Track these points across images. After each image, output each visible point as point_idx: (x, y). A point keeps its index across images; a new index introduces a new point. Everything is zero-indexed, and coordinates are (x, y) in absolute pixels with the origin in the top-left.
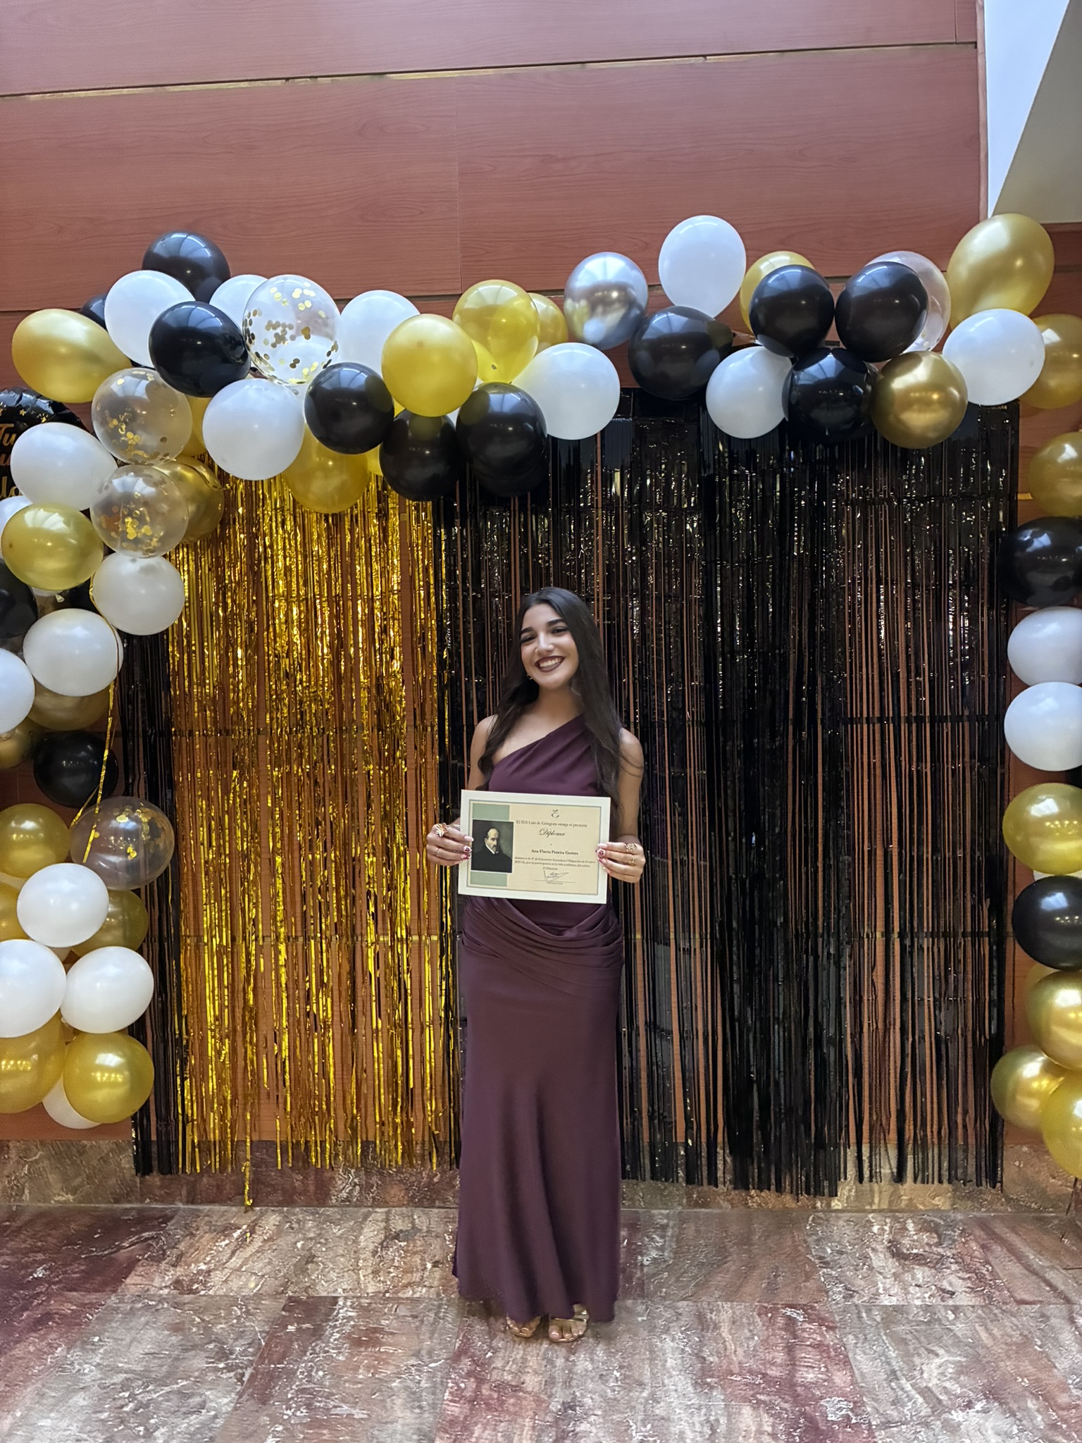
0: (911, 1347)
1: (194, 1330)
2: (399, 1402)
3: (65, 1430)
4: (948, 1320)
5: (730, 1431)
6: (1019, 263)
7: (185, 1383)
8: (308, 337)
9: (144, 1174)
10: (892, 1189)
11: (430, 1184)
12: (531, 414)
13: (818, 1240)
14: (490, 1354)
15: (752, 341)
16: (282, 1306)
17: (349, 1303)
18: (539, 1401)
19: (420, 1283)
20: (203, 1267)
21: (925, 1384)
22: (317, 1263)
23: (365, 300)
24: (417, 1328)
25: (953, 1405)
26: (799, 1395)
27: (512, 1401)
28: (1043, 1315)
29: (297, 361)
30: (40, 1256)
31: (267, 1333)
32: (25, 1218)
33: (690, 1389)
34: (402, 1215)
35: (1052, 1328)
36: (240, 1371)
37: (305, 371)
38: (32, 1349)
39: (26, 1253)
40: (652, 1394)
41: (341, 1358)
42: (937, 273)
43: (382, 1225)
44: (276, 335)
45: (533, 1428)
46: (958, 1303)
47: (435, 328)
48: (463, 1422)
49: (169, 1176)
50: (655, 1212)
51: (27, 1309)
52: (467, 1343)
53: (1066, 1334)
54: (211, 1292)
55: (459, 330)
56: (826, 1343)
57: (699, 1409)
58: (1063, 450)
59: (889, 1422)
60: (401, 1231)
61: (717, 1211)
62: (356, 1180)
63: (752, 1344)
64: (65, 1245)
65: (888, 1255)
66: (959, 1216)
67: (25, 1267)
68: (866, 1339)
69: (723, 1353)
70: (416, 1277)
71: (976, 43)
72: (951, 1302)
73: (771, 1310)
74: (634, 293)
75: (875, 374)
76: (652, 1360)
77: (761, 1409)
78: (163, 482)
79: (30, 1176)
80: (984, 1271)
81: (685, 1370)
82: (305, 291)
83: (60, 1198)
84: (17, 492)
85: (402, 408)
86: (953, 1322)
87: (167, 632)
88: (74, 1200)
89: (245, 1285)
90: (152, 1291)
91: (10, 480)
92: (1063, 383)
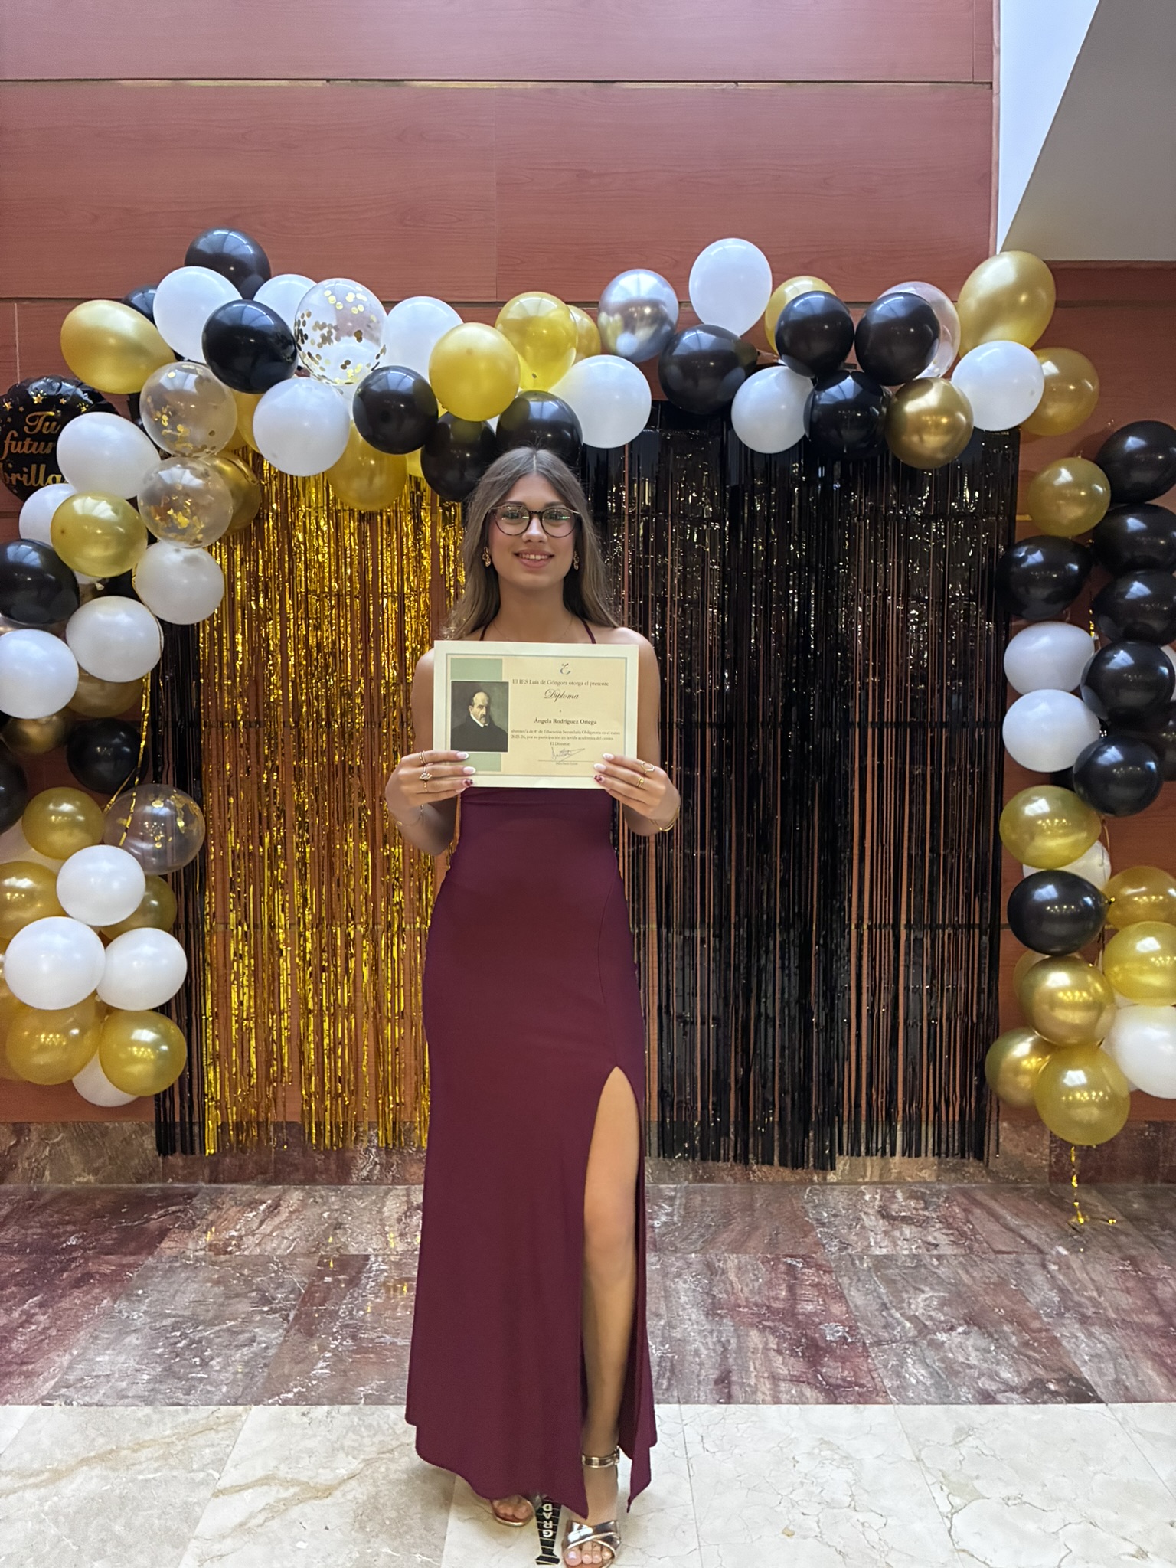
0: (900, 1286)
1: (235, 1282)
3: (123, 1363)
4: (932, 1265)
5: (740, 1349)
6: (1023, 298)
7: (232, 1323)
8: (360, 340)
9: (166, 1155)
10: (884, 1162)
12: (569, 422)
13: (816, 1206)
15: (777, 361)
16: (317, 1262)
17: (380, 1259)
20: (234, 1233)
21: (912, 1313)
22: (345, 1229)
23: (409, 306)
25: (938, 1328)
26: (799, 1322)
28: (1018, 1262)
29: (348, 362)
30: (70, 1228)
31: (306, 1283)
32: (47, 1197)
33: (703, 1317)
35: (1027, 1272)
36: (284, 1312)
37: (355, 372)
38: (77, 1301)
39: (56, 1226)
40: (670, 1325)
41: (378, 1300)
42: (948, 303)
43: (405, 1199)
44: (323, 335)
46: (941, 1253)
47: (481, 336)
49: (191, 1156)
50: (662, 1186)
51: (66, 1271)
53: (1039, 1276)
54: (246, 1253)
55: (503, 338)
56: (823, 1283)
57: (711, 1332)
58: (1059, 474)
59: (881, 1341)
61: (721, 1186)
62: (377, 1160)
63: (756, 1285)
64: (95, 1218)
65: (879, 1217)
66: (943, 1187)
67: (58, 1236)
68: (859, 1280)
69: (731, 1291)
71: (991, 83)
72: (935, 1252)
73: (773, 1259)
74: (666, 310)
75: (889, 398)
77: (767, 1333)
78: (207, 474)
79: (51, 1158)
80: (966, 1229)
81: (695, 1305)
82: (358, 296)
83: (81, 1179)
84: (63, 480)
85: (446, 411)
86: (937, 1267)
87: (198, 624)
88: (96, 1180)
89: (278, 1246)
90: (188, 1253)
91: (50, 468)
92: (1058, 411)
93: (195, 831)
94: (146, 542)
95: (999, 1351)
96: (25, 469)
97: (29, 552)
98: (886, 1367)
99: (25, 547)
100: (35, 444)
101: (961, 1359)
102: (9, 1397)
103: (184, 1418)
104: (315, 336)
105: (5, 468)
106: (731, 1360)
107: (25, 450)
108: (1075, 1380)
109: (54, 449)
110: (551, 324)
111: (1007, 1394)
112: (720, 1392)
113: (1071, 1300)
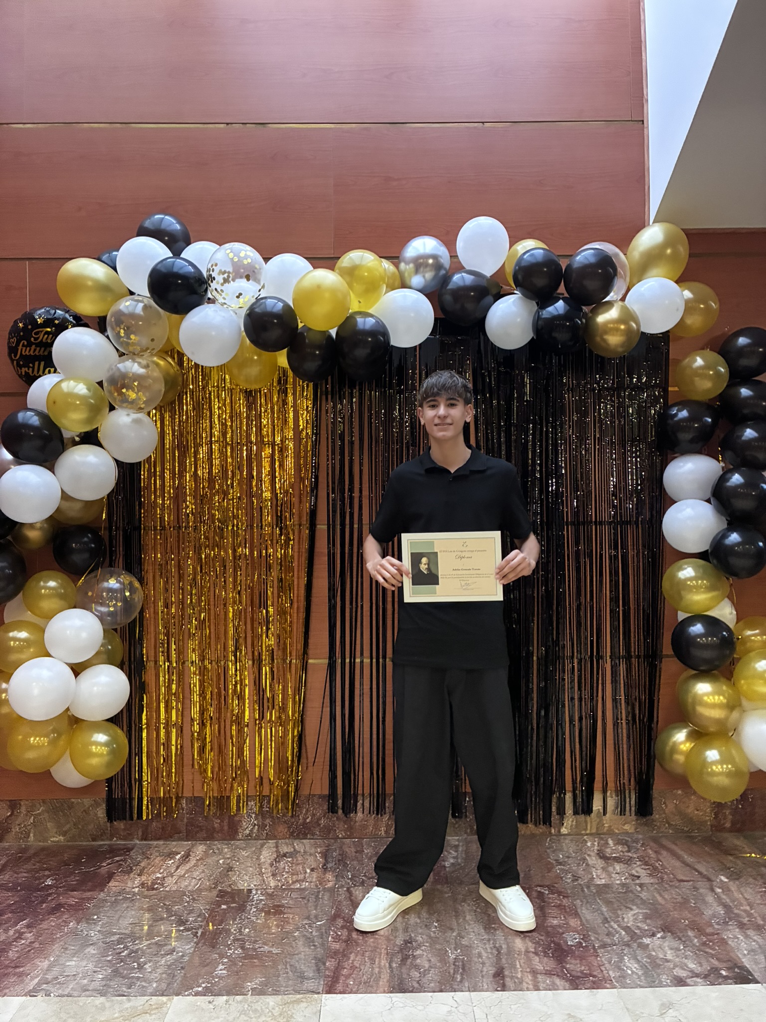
0: (616, 905)
1: (160, 910)
2: (300, 943)
3: (85, 967)
4: (637, 891)
5: (509, 952)
6: (669, 251)
7: (159, 939)
8: (248, 280)
9: (111, 822)
10: (598, 820)
11: (304, 823)
12: (382, 330)
13: (554, 851)
15: (514, 291)
16: (216, 895)
17: (259, 892)
18: (388, 939)
19: (304, 880)
20: (159, 875)
21: (625, 925)
22: (234, 871)
23: (279, 259)
24: (306, 904)
25: (644, 935)
26: (549, 932)
27: (372, 940)
28: (695, 888)
29: (240, 294)
30: (47, 873)
31: (209, 910)
32: (32, 852)
33: (483, 931)
34: (286, 843)
35: (701, 894)
36: (194, 930)
38: (53, 924)
39: (37, 872)
40: (459, 935)
41: (259, 921)
42: (622, 255)
43: (275, 849)
44: (224, 279)
45: (387, 954)
46: (642, 882)
47: (325, 277)
48: (343, 952)
49: (129, 822)
51: (45, 902)
52: (339, 910)
53: (710, 897)
54: (167, 889)
55: (340, 278)
56: (563, 904)
57: (489, 940)
58: (696, 361)
59: (606, 945)
60: (287, 853)
62: (255, 822)
64: (64, 866)
65: (598, 857)
66: (640, 836)
67: (39, 878)
68: (587, 902)
70: (301, 877)
71: (643, 121)
72: (638, 881)
74: (442, 261)
75: (587, 313)
76: (457, 916)
77: (527, 940)
78: (148, 366)
79: (34, 824)
80: (657, 865)
81: (477, 921)
82: (247, 253)
83: (55, 839)
84: (55, 372)
85: (303, 324)
86: (640, 892)
87: (140, 462)
88: (64, 840)
89: (188, 884)
90: (128, 890)
91: (48, 364)
92: (695, 321)
93: (136, 599)
94: (108, 409)
95: (687, 949)
96: (31, 365)
97: (33, 416)
98: (610, 962)
99: (29, 413)
100: (38, 349)
101: (661, 956)
102: (7, 991)
103: (128, 1005)
104: (220, 278)
105: (18, 365)
106: (504, 961)
107: (31, 352)
108: (739, 967)
109: (50, 353)
110: (369, 270)
111: (694, 979)
112: (497, 983)
113: (732, 912)
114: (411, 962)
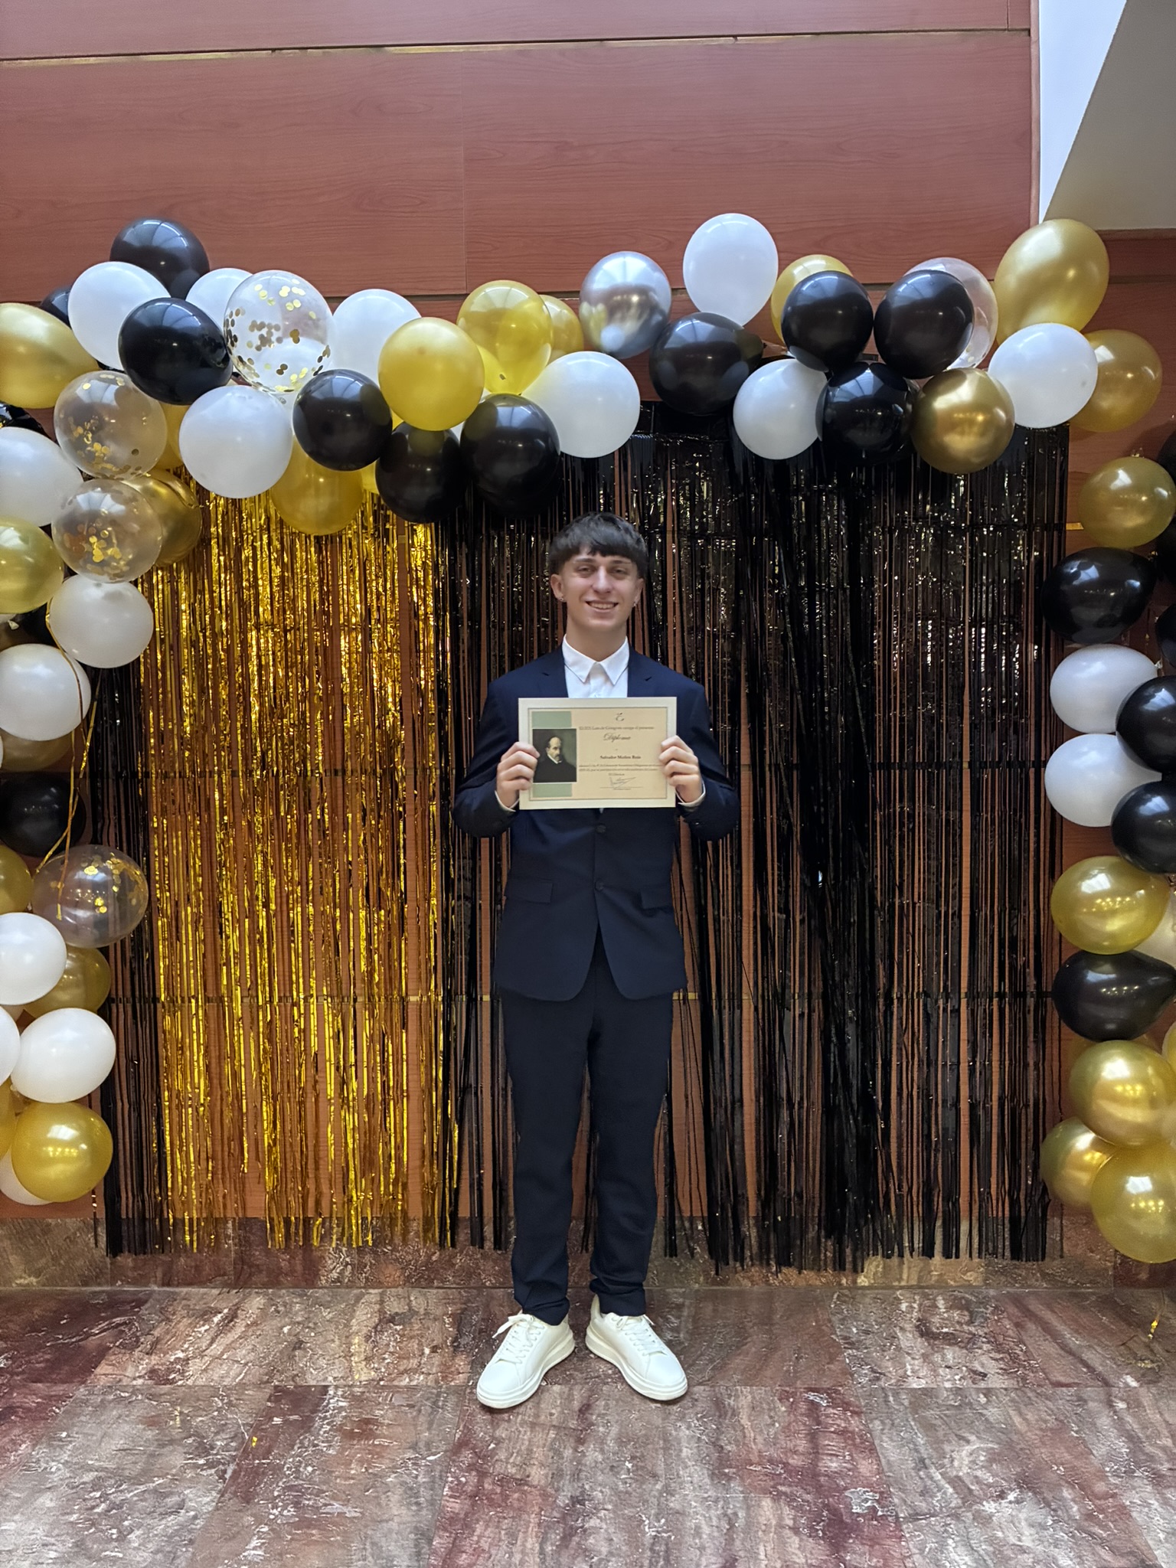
0: (941, 1433)
1: (171, 1423)
2: (395, 1498)
3: (30, 1534)
4: (979, 1404)
5: (749, 1526)
6: (1071, 273)
7: (161, 1481)
8: (297, 341)
9: (115, 1255)
10: (922, 1265)
11: (428, 1262)
12: (543, 429)
13: (843, 1319)
14: (492, 1446)
15: (783, 353)
16: (267, 1396)
17: (340, 1392)
18: (545, 1495)
19: (418, 1370)
20: (181, 1355)
21: (955, 1473)
22: (305, 1349)
23: (359, 300)
24: (414, 1418)
25: (986, 1495)
26: (821, 1486)
27: (516, 1495)
28: (1080, 1399)
29: (284, 367)
30: (1, 1345)
31: (251, 1426)
33: (707, 1480)
34: (398, 1296)
35: (1089, 1412)
36: (221, 1467)
37: (294, 377)
40: (666, 1486)
41: (332, 1452)
42: (984, 282)
43: (378, 1306)
44: (262, 337)
45: (539, 1525)
46: (990, 1386)
47: (438, 333)
48: (464, 1520)
49: (142, 1257)
50: (669, 1290)
52: (468, 1432)
53: (1104, 1418)
54: (190, 1382)
55: (464, 336)
56: (850, 1429)
57: (716, 1501)
58: (1115, 477)
59: (917, 1514)
60: (397, 1314)
61: (737, 1288)
62: (348, 1259)
63: (772, 1431)
64: (29, 1332)
65: (917, 1334)
66: (992, 1292)
68: (893, 1424)
69: (742, 1441)
70: (414, 1363)
71: (1029, 30)
72: (983, 1385)
73: (793, 1395)
74: (656, 297)
75: (916, 393)
76: (666, 1449)
77: (782, 1503)
78: (134, 499)
80: (1018, 1351)
81: (701, 1460)
82: (295, 289)
83: (22, 1281)
85: (401, 420)
86: (984, 1407)
88: (38, 1282)
89: (227, 1374)
90: (125, 1381)
92: (1114, 404)
94: (62, 576)
95: (1058, 1526)
98: (922, 1551)
101: (1013, 1540)
104: (250, 337)
106: (738, 1543)
110: (522, 318)
113: (1142, 1450)
114: (578, 1543)
